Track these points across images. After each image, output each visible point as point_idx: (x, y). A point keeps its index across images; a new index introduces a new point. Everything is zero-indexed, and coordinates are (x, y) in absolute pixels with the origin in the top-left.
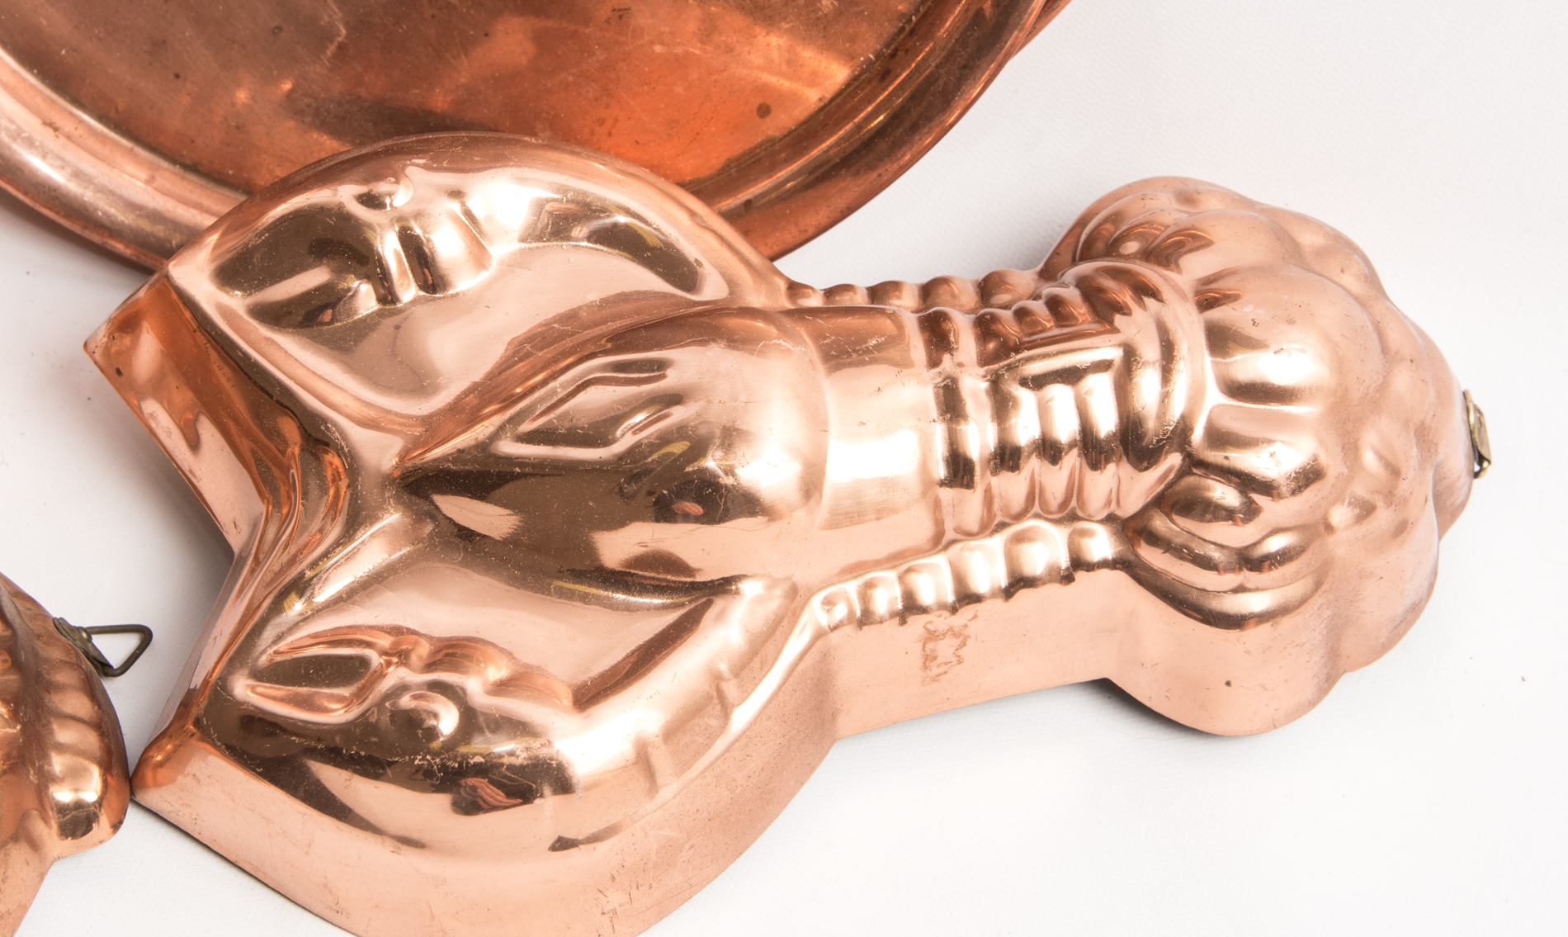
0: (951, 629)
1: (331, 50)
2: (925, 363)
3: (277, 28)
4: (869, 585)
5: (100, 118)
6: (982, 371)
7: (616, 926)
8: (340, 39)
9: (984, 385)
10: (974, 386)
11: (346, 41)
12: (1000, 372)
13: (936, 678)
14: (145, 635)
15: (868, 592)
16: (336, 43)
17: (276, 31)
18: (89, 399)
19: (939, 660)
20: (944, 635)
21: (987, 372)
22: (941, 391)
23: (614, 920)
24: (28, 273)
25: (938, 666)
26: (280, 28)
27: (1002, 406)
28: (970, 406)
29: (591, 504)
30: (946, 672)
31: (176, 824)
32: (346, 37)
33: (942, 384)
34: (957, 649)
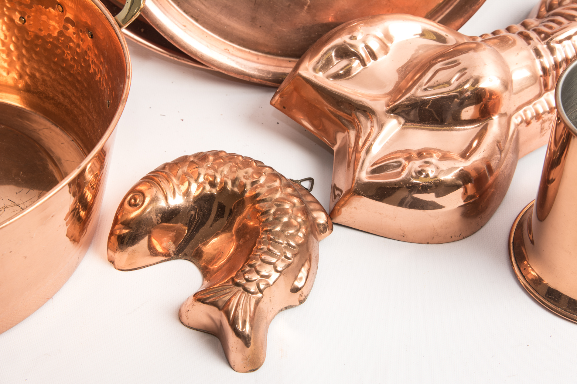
0: (548, 119)
1: (306, 7)
2: (527, 45)
3: (289, 5)
4: (525, 111)
5: (239, 45)
6: (543, 43)
7: (482, 221)
8: (308, 4)
9: (545, 46)
10: (542, 47)
11: (310, 4)
12: (549, 41)
13: (543, 136)
14: (311, 180)
15: (526, 113)
16: (307, 5)
17: (289, 6)
18: (262, 123)
19: (545, 129)
20: (546, 121)
21: (544, 43)
22: (534, 50)
23: (482, 219)
24: (227, 95)
25: (544, 131)
26: (290, 5)
27: (552, 50)
28: (543, 53)
29: (450, 103)
30: (546, 133)
31: (346, 225)
32: (310, 3)
33: (534, 49)
34: (549, 125)
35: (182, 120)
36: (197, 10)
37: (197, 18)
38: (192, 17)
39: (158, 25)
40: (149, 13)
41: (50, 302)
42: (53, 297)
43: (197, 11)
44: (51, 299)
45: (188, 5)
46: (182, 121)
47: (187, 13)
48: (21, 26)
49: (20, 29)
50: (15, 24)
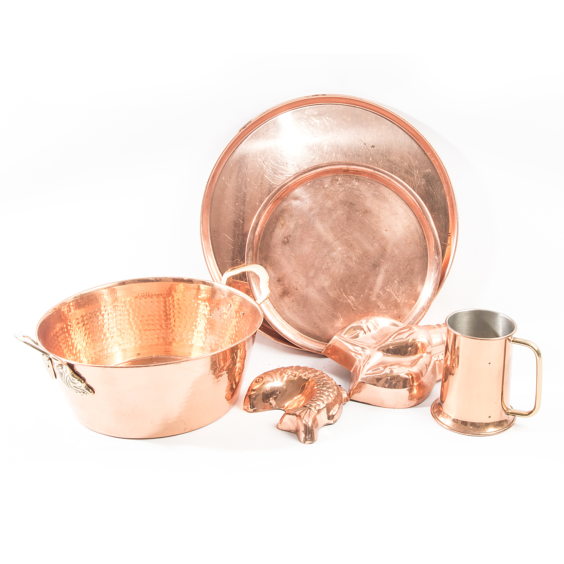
36: (289, 318)
48: (209, 318)
49: (208, 319)
50: (206, 317)
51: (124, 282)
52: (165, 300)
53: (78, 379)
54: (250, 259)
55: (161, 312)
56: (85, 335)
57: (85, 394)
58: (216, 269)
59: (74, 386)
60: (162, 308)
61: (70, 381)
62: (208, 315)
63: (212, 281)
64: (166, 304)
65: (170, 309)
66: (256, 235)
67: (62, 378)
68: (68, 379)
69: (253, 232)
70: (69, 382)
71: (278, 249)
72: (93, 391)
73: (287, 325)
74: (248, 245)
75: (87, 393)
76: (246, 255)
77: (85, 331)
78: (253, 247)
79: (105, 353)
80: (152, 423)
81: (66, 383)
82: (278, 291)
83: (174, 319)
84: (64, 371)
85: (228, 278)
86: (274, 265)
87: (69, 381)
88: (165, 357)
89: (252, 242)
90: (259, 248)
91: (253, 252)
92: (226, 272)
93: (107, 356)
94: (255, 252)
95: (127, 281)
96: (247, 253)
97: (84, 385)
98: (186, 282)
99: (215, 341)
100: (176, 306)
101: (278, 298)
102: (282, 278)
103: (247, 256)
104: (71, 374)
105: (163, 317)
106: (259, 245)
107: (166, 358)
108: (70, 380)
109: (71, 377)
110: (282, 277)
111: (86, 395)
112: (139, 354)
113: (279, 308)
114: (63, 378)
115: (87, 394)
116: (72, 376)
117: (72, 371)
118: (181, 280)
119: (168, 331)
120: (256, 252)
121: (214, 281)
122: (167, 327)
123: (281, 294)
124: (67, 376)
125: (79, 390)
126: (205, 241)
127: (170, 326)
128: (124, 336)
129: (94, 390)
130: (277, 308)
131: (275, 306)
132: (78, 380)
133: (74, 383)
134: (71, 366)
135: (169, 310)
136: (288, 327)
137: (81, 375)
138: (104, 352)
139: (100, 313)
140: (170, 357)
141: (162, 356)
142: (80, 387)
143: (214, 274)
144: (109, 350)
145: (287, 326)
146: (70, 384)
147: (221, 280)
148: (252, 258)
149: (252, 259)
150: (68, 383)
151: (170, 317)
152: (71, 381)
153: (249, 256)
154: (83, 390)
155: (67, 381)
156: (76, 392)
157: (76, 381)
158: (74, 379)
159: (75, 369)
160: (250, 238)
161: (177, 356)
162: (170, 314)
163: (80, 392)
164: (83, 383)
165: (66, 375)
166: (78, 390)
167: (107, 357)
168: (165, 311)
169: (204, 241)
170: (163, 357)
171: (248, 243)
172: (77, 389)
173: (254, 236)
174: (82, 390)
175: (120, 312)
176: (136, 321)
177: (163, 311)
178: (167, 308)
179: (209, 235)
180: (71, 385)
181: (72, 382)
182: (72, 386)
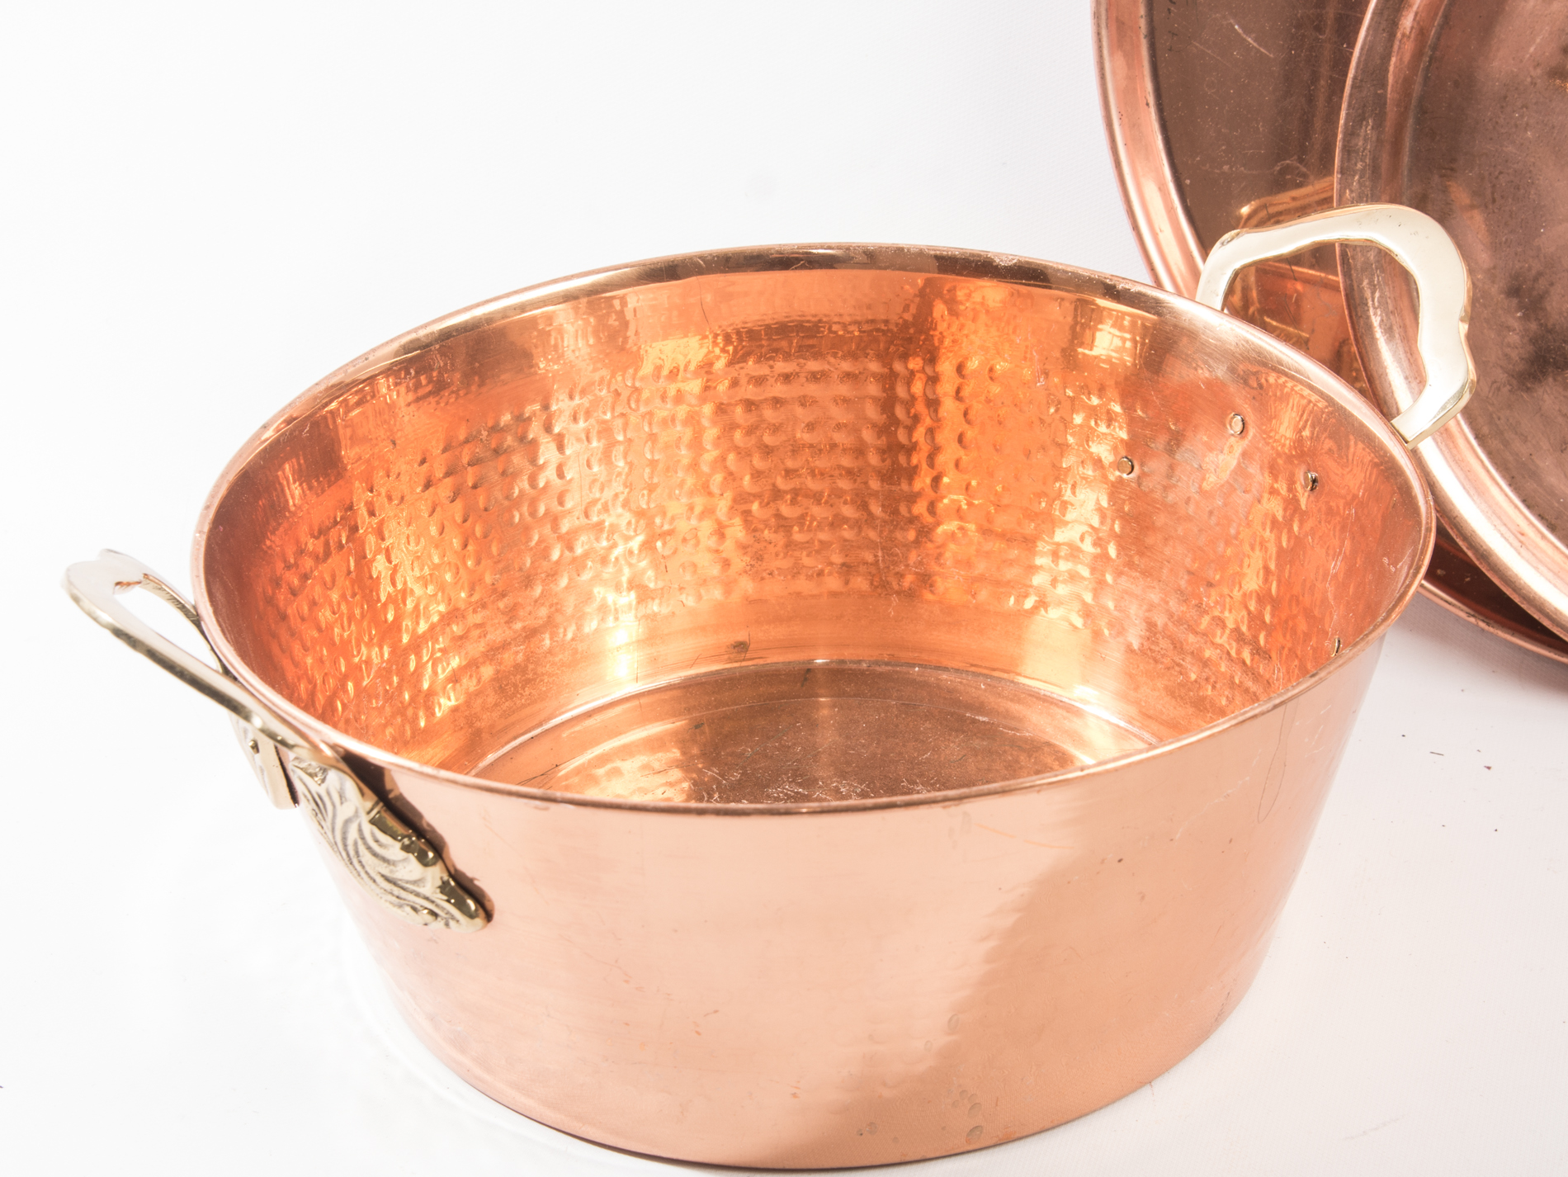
35: (1489, 768)
36: (1559, 502)
37: (1553, 522)
38: (1541, 517)
39: (1457, 519)
40: (1437, 485)
41: (1145, 1092)
42: (1152, 1084)
43: (1556, 505)
44: (1148, 1086)
45: (1535, 485)
46: (1487, 770)
47: (1529, 507)
48: (1120, 480)
49: (1115, 488)
50: (1105, 477)
51: (676, 266)
52: (891, 369)
53: (406, 841)
54: (1359, 166)
55: (868, 435)
56: (465, 546)
57: (440, 924)
58: (1170, 210)
59: (386, 872)
60: (872, 412)
61: (362, 848)
62: (1118, 466)
63: (1148, 280)
64: (892, 388)
65: (916, 419)
66: (1404, 35)
67: (323, 823)
68: (353, 834)
69: (1386, 13)
70: (357, 853)
71: (1522, 116)
72: (481, 912)
73: (1543, 537)
74: (1353, 86)
75: (453, 918)
76: (1339, 144)
77: (465, 521)
78: (1381, 101)
79: (570, 636)
80: (794, 1095)
81: (344, 854)
82: (1508, 350)
83: (935, 473)
84: (328, 793)
85: (1236, 274)
86: (1494, 201)
87: (356, 844)
88: (879, 669)
89: (1374, 71)
90: (1414, 102)
91: (1379, 126)
92: (1227, 236)
93: (575, 651)
94: (1389, 125)
95: (691, 258)
96: (1350, 134)
97: (434, 876)
98: (1005, 278)
99: (1149, 610)
100: (949, 406)
101: (1506, 390)
102: (1536, 279)
103: (1348, 150)
104: (369, 813)
105: (873, 459)
106: (1417, 89)
107: (881, 674)
108: (360, 842)
109: (368, 829)
110: (1534, 272)
111: (447, 925)
112: (741, 647)
113: (1506, 444)
114: (327, 825)
115: (452, 923)
116: (373, 822)
117: (375, 798)
118: (980, 267)
119: (899, 535)
120: (1399, 128)
121: (1159, 285)
122: (896, 512)
123: (1521, 367)
124: (347, 822)
125: (411, 897)
126: (1119, 56)
127: (910, 511)
128: (667, 552)
129: (487, 904)
130: (1495, 444)
131: (1485, 430)
132: (406, 849)
133: (385, 860)
134: (369, 776)
135: (908, 422)
136: (1550, 550)
137: (420, 816)
138: (562, 630)
139: (548, 428)
140: (904, 669)
141: (859, 662)
142: (415, 882)
143: (1161, 236)
144: (590, 626)
145: (1542, 544)
146: (363, 860)
147: (1195, 274)
148: (1375, 159)
149: (1375, 169)
150: (352, 853)
151: (914, 461)
152: (369, 848)
153: (1357, 152)
154: (433, 902)
155: (345, 846)
156: (391, 903)
157: (393, 849)
158: (385, 839)
159: (388, 786)
160: (1368, 50)
161: (938, 668)
162: (911, 449)
163: (415, 909)
164: (433, 863)
165: (345, 811)
166: (403, 894)
167: (579, 656)
168: (887, 428)
169: (1111, 54)
170: (864, 665)
171: (1355, 78)
172: (396, 891)
173: (1392, 35)
174: (427, 899)
175: (650, 424)
176: (731, 474)
177: (874, 425)
178: (900, 412)
179: (1143, 23)
180: (368, 868)
181: (375, 855)
182: (373, 874)
